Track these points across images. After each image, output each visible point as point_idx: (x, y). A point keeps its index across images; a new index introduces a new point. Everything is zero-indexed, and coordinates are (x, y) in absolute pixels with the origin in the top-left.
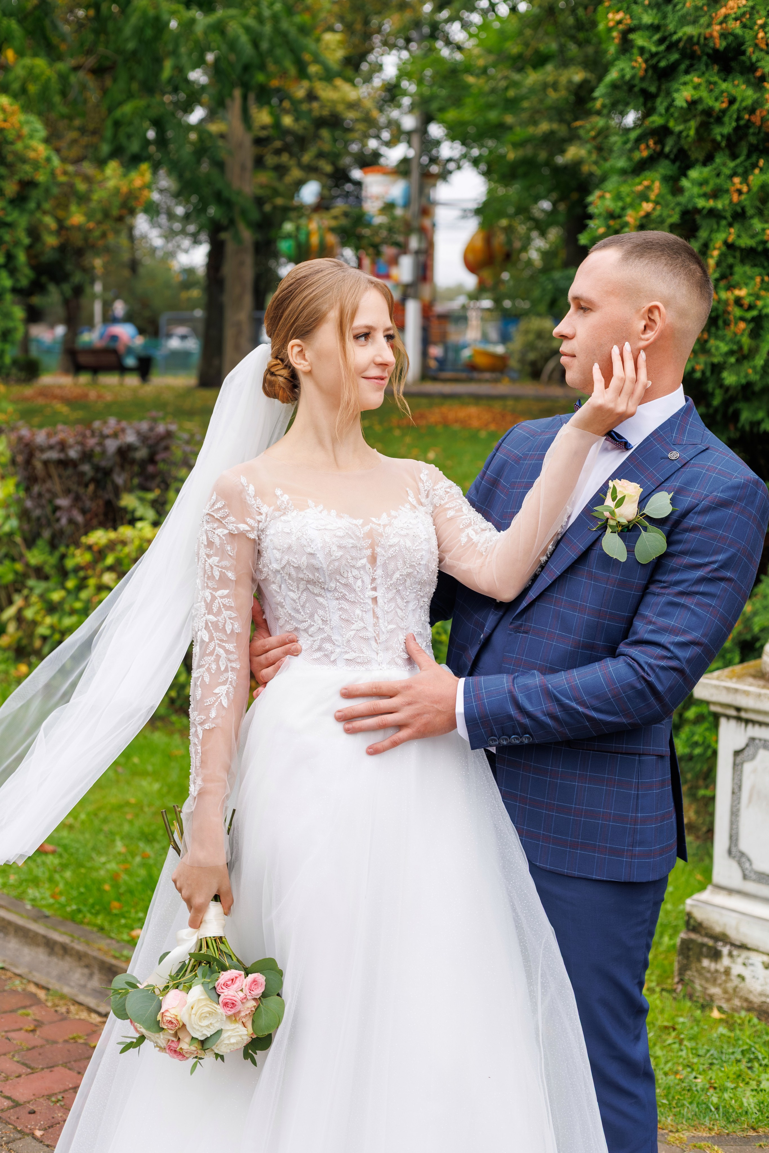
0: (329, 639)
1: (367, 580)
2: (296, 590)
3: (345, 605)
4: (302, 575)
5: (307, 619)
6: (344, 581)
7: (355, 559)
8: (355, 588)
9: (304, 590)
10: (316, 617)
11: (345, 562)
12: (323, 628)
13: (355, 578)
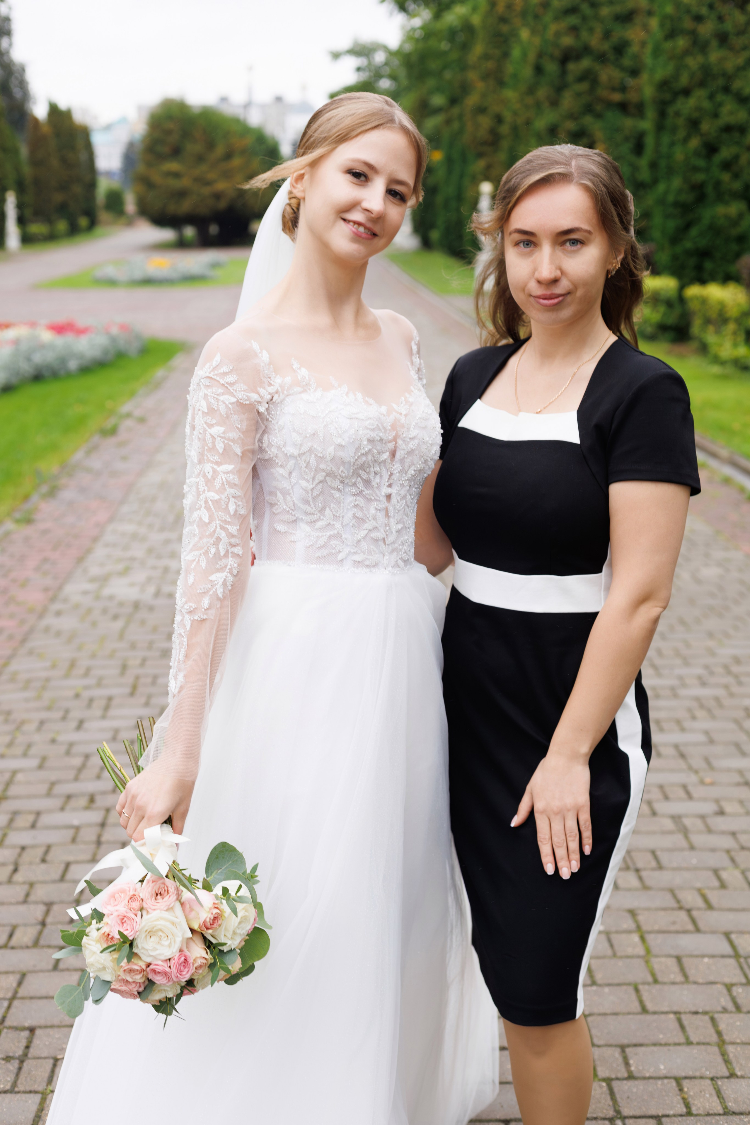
0: (338, 536)
1: (386, 476)
2: (311, 480)
3: (361, 501)
4: (322, 466)
5: (317, 512)
6: (365, 476)
7: (379, 453)
8: (373, 484)
9: (321, 482)
10: (327, 511)
11: (370, 457)
12: (334, 524)
13: (376, 473)
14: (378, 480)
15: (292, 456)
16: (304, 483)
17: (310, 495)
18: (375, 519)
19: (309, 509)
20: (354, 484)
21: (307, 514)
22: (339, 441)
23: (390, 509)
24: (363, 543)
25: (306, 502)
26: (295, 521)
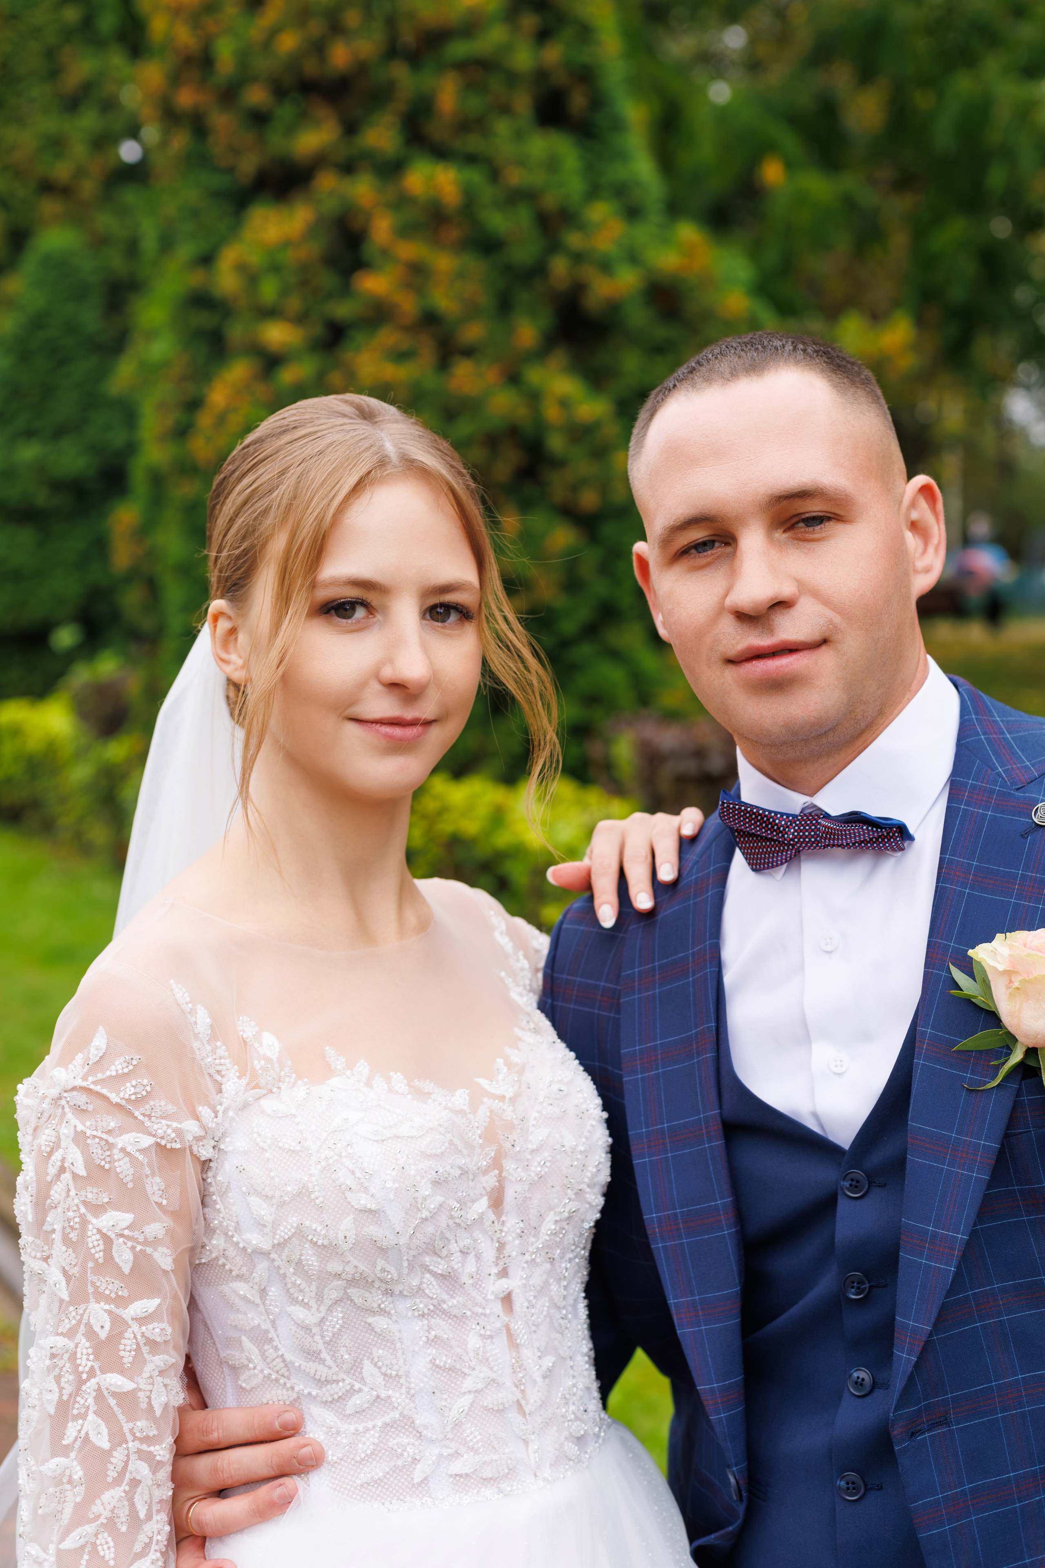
0: (406, 1424)
1: (489, 1252)
2: (313, 1303)
3: (442, 1327)
4: (335, 1265)
5: (342, 1375)
6: (441, 1267)
7: (463, 1204)
8: (465, 1279)
9: (337, 1302)
10: (367, 1368)
11: (443, 1220)
12: (389, 1397)
13: (464, 1253)
14: (471, 1266)
15: (259, 1252)
16: (299, 1313)
17: (317, 1338)
18: (484, 1360)
19: (322, 1371)
20: (419, 1292)
23: (517, 1326)
24: (468, 1426)
25: (313, 1355)
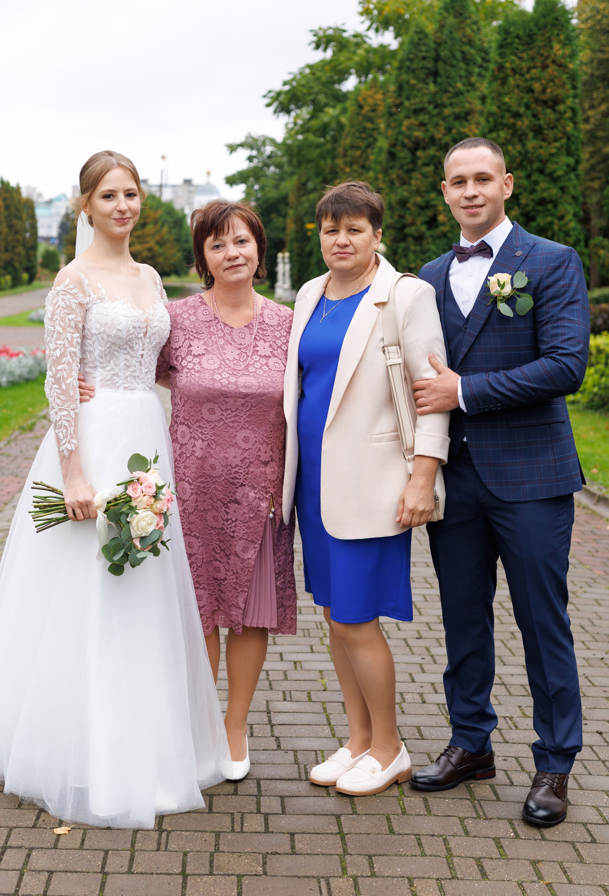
0: (117, 375)
1: (141, 345)
2: (104, 346)
3: (128, 357)
4: (110, 339)
5: (106, 362)
6: (131, 345)
7: (138, 334)
8: (135, 349)
9: (109, 347)
10: (112, 362)
11: (133, 336)
12: (115, 369)
13: (136, 344)
14: (137, 347)
15: (95, 334)
16: (100, 348)
17: (103, 354)
18: (135, 366)
19: (102, 361)
20: (125, 349)
21: (101, 363)
22: (119, 327)
23: (143, 362)
24: (129, 378)
25: (101, 357)
26: (95, 367)
